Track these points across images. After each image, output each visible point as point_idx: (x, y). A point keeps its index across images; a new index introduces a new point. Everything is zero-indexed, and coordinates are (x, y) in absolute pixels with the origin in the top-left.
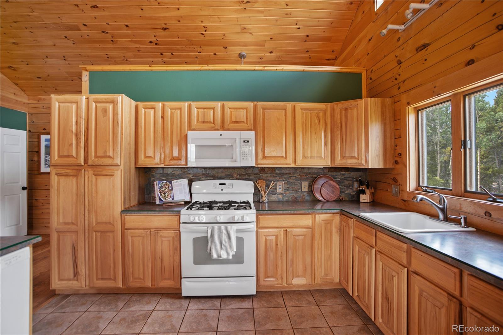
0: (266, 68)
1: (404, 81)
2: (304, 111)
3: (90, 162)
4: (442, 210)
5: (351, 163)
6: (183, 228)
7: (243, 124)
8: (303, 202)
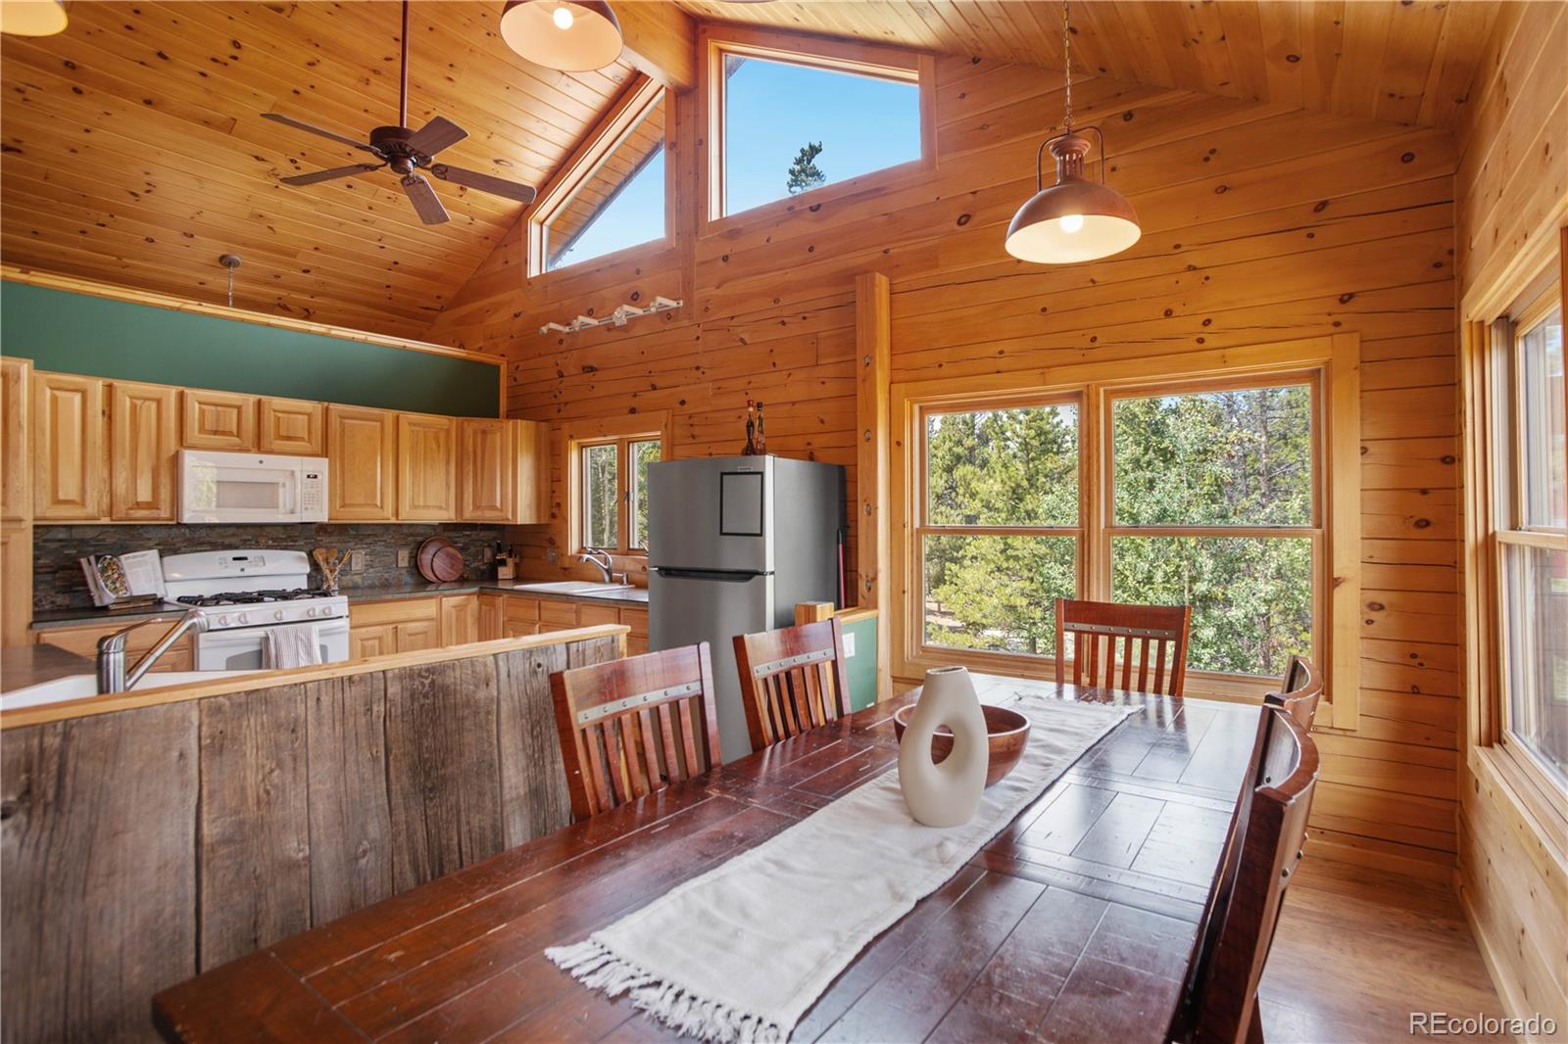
0: (333, 332)
1: (566, 404)
2: (414, 428)
4: (607, 571)
5: (489, 516)
7: (303, 443)
8: (399, 585)
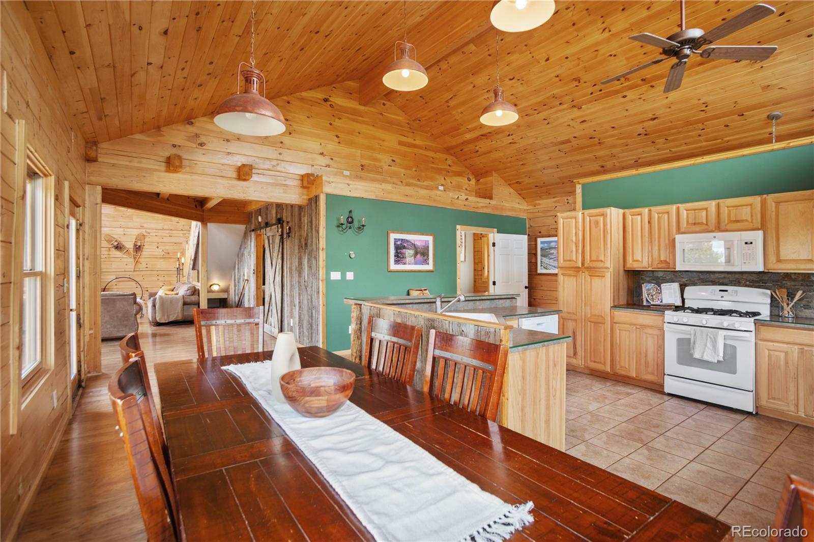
3: (586, 265)
6: (667, 327)
7: (747, 223)
